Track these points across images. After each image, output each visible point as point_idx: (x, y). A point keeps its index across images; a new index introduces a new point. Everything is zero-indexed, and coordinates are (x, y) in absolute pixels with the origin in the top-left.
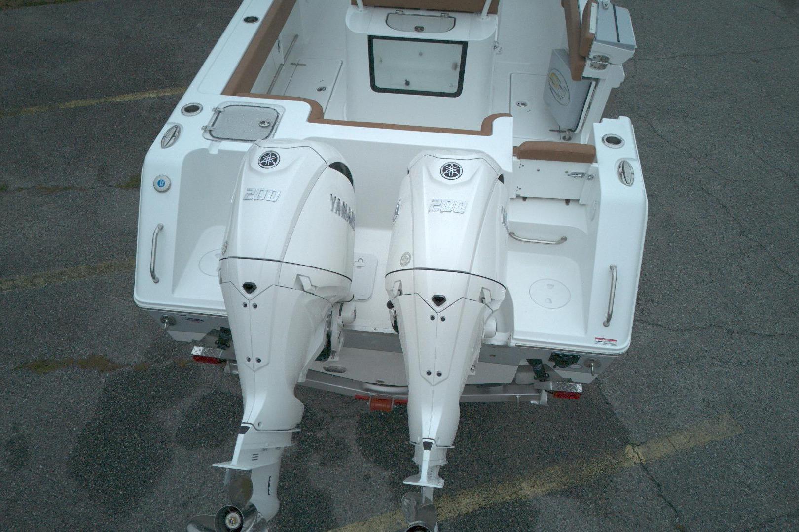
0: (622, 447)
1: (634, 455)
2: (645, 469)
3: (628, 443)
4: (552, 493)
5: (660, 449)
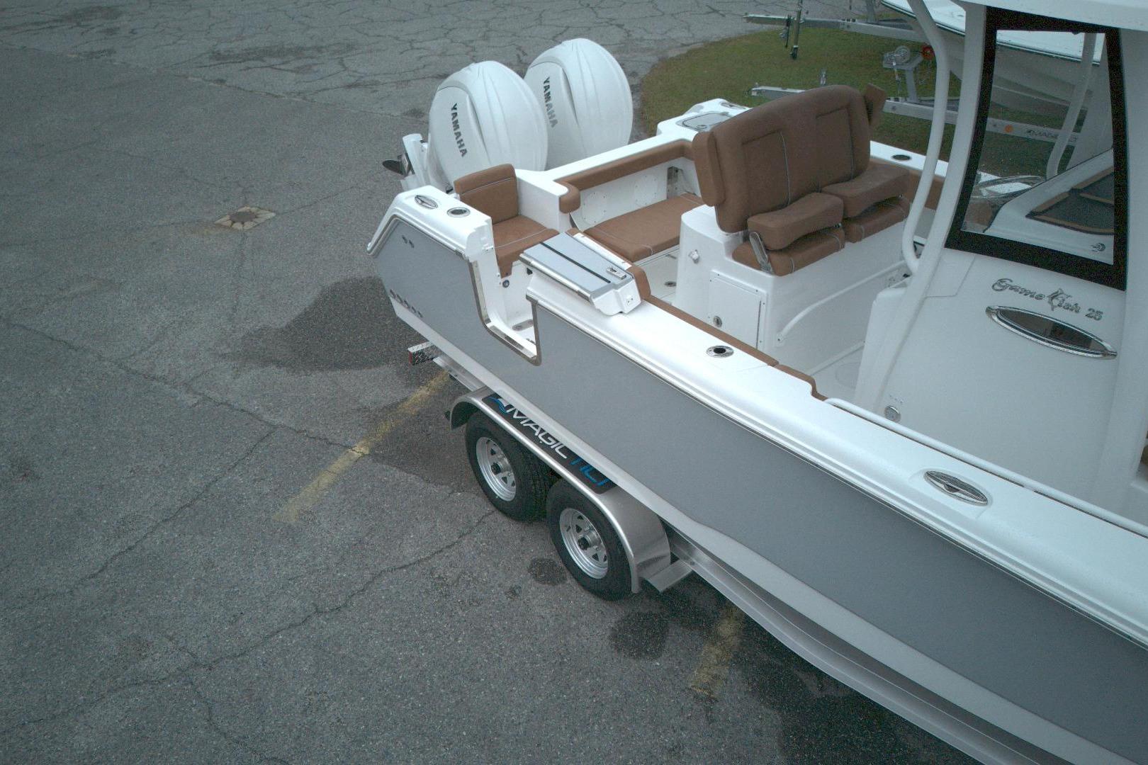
0: (372, 450)
1: (360, 450)
2: (346, 447)
3: (369, 455)
4: (406, 399)
5: (340, 464)
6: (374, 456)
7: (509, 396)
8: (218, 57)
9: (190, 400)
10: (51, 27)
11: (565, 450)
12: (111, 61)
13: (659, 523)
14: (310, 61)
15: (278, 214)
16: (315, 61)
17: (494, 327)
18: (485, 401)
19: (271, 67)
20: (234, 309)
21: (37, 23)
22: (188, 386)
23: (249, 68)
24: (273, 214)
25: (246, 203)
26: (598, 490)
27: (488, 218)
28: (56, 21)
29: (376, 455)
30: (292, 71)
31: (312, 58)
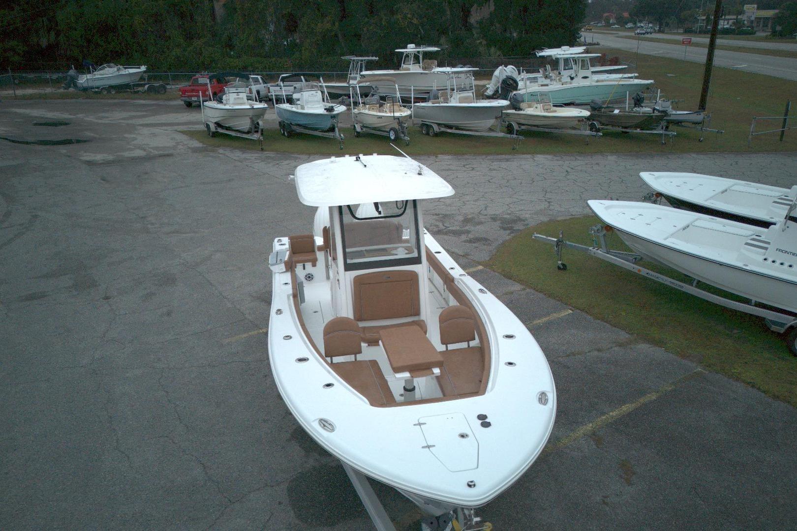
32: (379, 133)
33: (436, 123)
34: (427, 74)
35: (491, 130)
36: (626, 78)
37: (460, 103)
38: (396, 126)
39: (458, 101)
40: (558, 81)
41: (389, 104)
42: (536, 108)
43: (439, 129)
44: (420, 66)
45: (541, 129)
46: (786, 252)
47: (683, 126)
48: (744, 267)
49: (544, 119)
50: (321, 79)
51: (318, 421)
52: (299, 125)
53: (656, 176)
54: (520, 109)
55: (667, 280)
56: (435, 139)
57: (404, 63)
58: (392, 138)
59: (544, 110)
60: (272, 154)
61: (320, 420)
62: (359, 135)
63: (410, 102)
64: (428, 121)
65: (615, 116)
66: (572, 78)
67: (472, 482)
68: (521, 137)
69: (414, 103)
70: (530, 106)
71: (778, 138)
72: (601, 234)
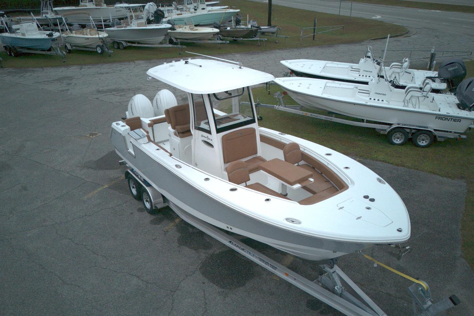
1: (106, 186)
6: (109, 188)
7: (136, 169)
8: (99, 92)
9: (68, 175)
10: (52, 83)
11: (144, 179)
12: (67, 92)
13: (161, 195)
14: (126, 93)
15: (103, 134)
16: (127, 93)
17: (129, 151)
18: (130, 170)
19: (113, 94)
20: (84, 156)
21: (48, 81)
22: (68, 173)
23: (107, 95)
24: (101, 134)
25: (95, 131)
26: (147, 186)
27: (129, 127)
28: (53, 81)
29: (109, 187)
30: (119, 96)
31: (126, 92)
32: (87, 49)
33: (125, 41)
34: (98, 9)
35: (161, 43)
36: (222, 9)
37: (138, 27)
38: (101, 44)
39: (137, 26)
40: (188, 11)
41: (89, 30)
42: (185, 28)
43: (127, 44)
44: (93, 3)
45: (189, 41)
46: (380, 94)
47: (266, 35)
48: (367, 104)
49: (193, 35)
50: (32, 14)
51: (285, 220)
52: (22, 48)
53: (289, 62)
54: (175, 30)
55: (323, 117)
56: (125, 51)
57: (81, 2)
58: (99, 52)
59: (190, 29)
60: (11, 70)
61: (286, 219)
62: (70, 52)
63: (102, 28)
64: (117, 40)
65: (229, 31)
66: (196, 10)
67: (400, 229)
68: (184, 47)
69: (105, 28)
70: (180, 28)
71: (312, 39)
72: (281, 97)
